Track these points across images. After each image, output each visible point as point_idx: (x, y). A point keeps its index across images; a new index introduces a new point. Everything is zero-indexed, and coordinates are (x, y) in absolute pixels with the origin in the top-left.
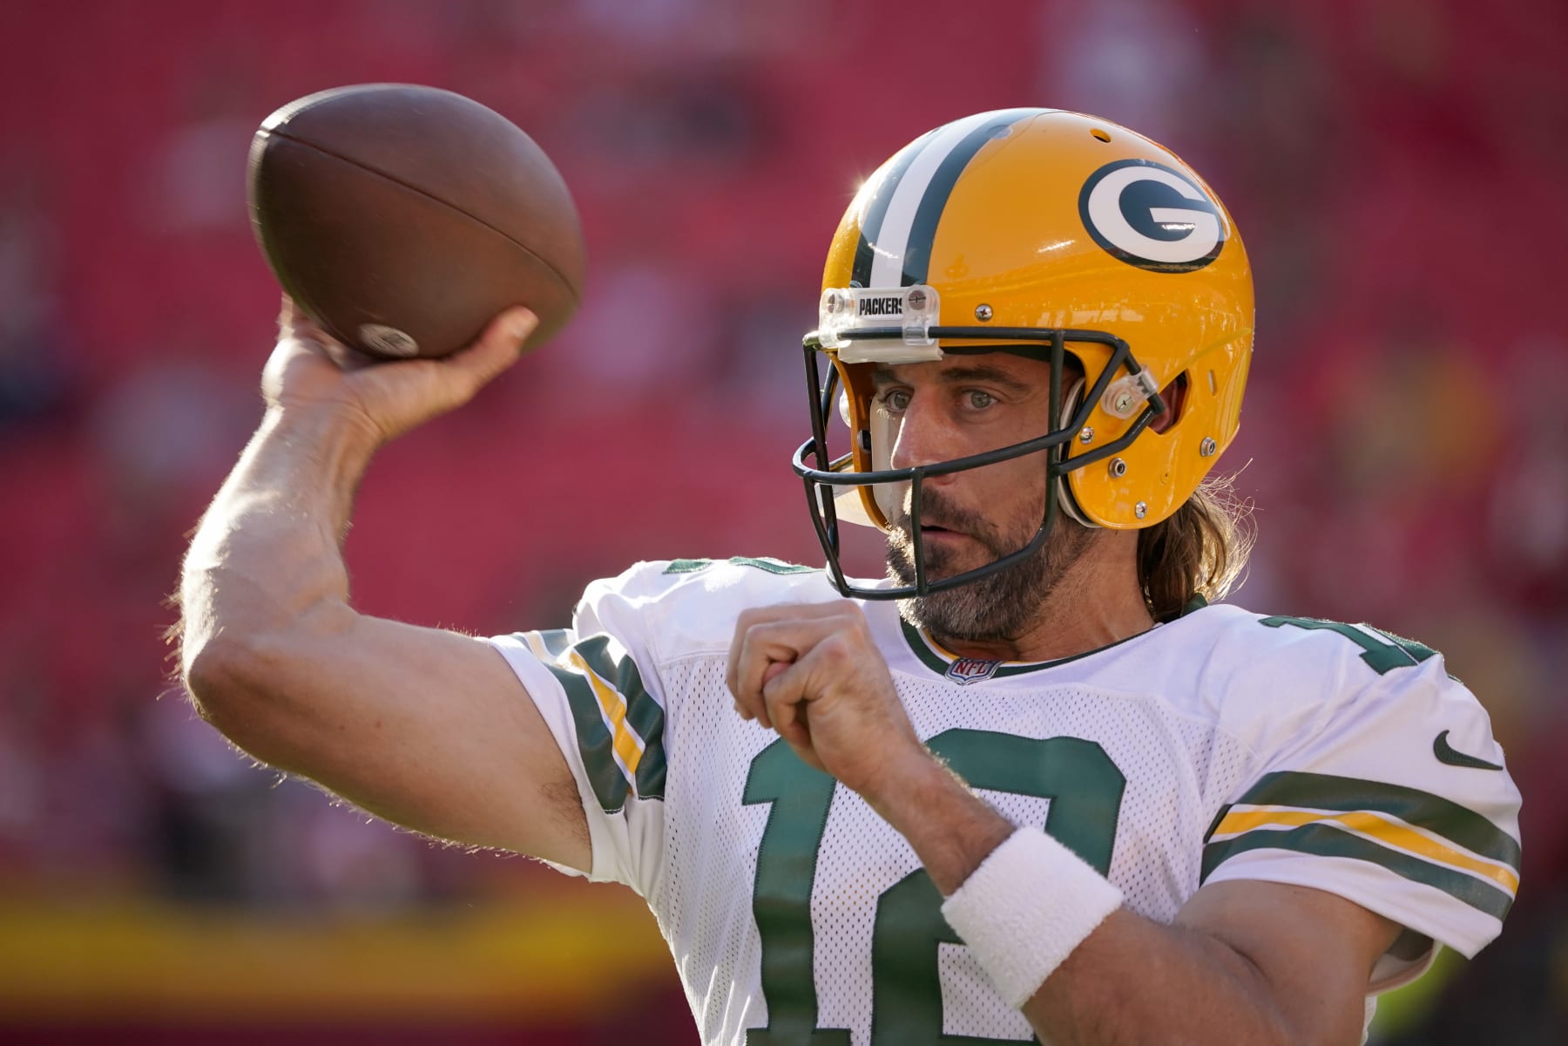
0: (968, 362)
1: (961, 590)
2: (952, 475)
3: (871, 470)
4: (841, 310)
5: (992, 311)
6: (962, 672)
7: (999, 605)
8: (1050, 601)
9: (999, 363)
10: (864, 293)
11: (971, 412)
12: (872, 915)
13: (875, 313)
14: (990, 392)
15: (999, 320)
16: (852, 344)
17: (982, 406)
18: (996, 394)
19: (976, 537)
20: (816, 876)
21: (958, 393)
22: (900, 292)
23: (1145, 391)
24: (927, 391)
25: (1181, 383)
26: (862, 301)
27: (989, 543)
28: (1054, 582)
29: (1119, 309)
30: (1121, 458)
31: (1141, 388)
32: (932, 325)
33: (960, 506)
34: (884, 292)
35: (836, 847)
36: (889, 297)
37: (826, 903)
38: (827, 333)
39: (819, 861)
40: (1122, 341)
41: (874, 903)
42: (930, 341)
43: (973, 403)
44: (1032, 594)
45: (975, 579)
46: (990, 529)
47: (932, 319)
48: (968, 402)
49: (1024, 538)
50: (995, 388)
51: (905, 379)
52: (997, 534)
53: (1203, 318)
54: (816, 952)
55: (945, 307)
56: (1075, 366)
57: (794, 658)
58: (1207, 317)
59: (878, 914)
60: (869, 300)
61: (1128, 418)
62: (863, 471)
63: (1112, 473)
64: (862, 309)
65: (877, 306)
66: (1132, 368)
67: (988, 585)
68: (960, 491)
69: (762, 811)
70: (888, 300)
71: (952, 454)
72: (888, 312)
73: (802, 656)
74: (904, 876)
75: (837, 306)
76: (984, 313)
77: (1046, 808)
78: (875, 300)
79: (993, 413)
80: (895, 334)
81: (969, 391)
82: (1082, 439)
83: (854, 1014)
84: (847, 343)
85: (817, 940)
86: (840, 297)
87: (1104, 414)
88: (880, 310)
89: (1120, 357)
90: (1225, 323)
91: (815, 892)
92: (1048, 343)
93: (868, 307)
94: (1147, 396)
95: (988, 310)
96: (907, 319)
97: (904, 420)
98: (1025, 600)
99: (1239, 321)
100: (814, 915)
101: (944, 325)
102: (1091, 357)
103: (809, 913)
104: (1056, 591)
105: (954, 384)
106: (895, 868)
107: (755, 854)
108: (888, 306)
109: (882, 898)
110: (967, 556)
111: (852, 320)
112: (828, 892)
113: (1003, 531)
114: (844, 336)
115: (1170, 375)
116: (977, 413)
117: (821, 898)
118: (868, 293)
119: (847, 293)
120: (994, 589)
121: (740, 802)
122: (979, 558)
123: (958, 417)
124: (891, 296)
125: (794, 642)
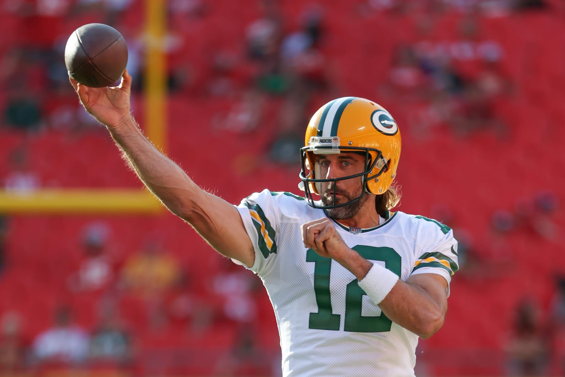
0: (345, 155)
1: (342, 208)
2: (340, 181)
3: (315, 179)
4: (315, 142)
5: (352, 143)
6: (353, 231)
7: (350, 211)
8: (360, 210)
9: (352, 155)
10: (320, 138)
11: (345, 167)
12: (345, 289)
13: (324, 142)
14: (349, 162)
15: (353, 145)
16: (318, 150)
17: (347, 165)
18: (351, 163)
19: (345, 196)
20: (330, 280)
21: (341, 162)
22: (330, 138)
23: (384, 163)
24: (334, 161)
25: (389, 161)
26: (320, 140)
27: (348, 197)
28: (361, 206)
29: (375, 143)
30: (378, 178)
31: (383, 162)
32: (340, 146)
33: (341, 188)
34: (326, 138)
35: (334, 274)
36: (327, 139)
37: (333, 287)
38: (312, 147)
39: (331, 277)
40: (380, 151)
41: (346, 287)
42: (338, 149)
43: (345, 164)
44: (357, 209)
45: (345, 206)
46: (348, 193)
47: (339, 145)
48: (344, 164)
49: (356, 196)
50: (350, 161)
51: (329, 158)
52: (350, 195)
53: (391, 145)
54: (331, 297)
55: (341, 142)
56: (370, 157)
57: (320, 232)
58: (392, 145)
59: (347, 289)
60: (322, 140)
61: (380, 169)
62: (313, 179)
63: (376, 182)
64: (320, 142)
65: (324, 141)
66: (382, 157)
67: (348, 207)
68: (342, 185)
69: (313, 264)
70: (327, 140)
71: (340, 176)
72: (327, 142)
73: (322, 232)
74: (353, 280)
75: (314, 141)
76: (350, 143)
77: (385, 264)
78: (324, 140)
79: (350, 167)
80: (330, 147)
81: (344, 162)
82: (370, 173)
83: (341, 311)
84: (316, 149)
85: (331, 295)
86: (315, 139)
87: (375, 168)
88: (325, 142)
89: (379, 154)
90: (396, 146)
91: (330, 284)
92: (365, 151)
93: (322, 141)
94: (384, 164)
95: (351, 143)
96: (333, 144)
97: (329, 168)
98: (356, 210)
99: (399, 146)
100: (330, 289)
101: (341, 146)
102: (373, 154)
103: (329, 289)
104: (361, 208)
105: (341, 160)
106: (351, 278)
107: (313, 275)
108: (327, 141)
109: (348, 286)
110: (343, 200)
111: (318, 144)
112: (334, 284)
113: (351, 194)
114: (316, 148)
115: (388, 159)
116: (346, 167)
117: (332, 285)
118: (322, 138)
119: (316, 138)
120: (349, 208)
121: (305, 261)
122: (345, 201)
123: (341, 168)
124: (328, 139)
125: (320, 228)
